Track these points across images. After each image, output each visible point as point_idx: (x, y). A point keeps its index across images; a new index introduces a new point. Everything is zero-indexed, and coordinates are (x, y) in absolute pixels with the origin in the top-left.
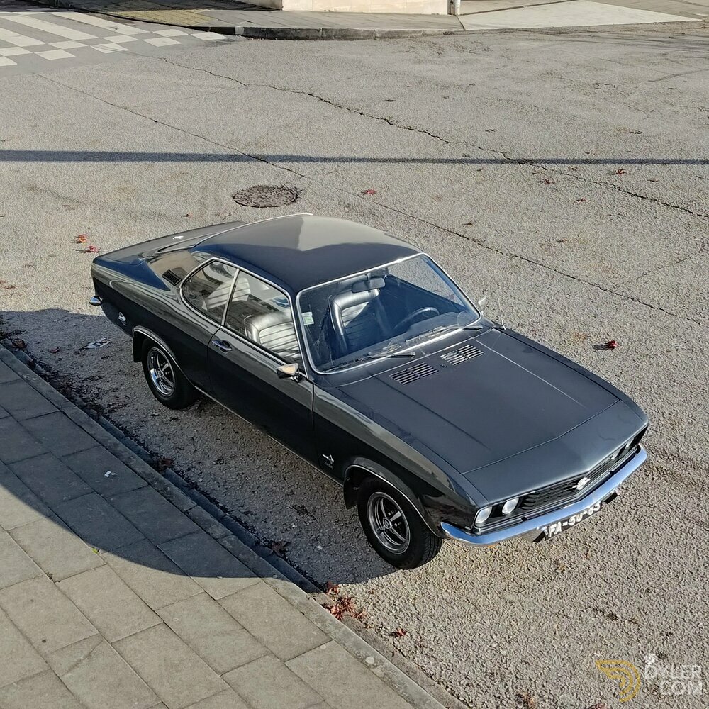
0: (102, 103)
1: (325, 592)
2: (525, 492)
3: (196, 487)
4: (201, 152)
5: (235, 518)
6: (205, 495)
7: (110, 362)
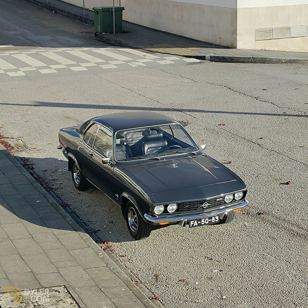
0: (119, 87)
1: (104, 244)
2: (179, 202)
3: (74, 213)
4: (153, 107)
5: (84, 223)
6: (76, 216)
7: (64, 175)
